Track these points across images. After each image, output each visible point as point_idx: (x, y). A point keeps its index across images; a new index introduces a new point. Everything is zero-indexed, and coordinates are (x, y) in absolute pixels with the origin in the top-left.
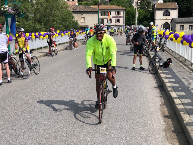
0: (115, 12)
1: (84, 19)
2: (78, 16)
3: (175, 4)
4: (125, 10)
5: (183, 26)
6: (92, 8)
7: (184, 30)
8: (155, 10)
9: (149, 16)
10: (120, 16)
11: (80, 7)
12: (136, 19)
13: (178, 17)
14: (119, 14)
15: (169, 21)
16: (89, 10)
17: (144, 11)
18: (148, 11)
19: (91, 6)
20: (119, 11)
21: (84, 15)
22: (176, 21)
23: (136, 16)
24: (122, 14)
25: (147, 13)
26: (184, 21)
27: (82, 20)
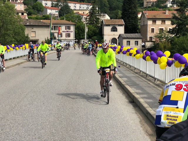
0: (65, 27)
1: (34, 33)
2: (28, 30)
3: (122, 21)
4: (75, 25)
5: (129, 42)
6: (42, 22)
7: (131, 45)
8: (103, 25)
9: (97, 31)
10: (70, 30)
11: (31, 21)
12: (86, 34)
13: (125, 33)
14: (69, 29)
15: (117, 37)
16: (40, 24)
17: (93, 26)
18: (97, 27)
19: (41, 21)
20: (69, 25)
21: (35, 29)
22: (124, 37)
23: (86, 31)
24: (72, 28)
25: (96, 28)
26: (130, 37)
27: (32, 34)
